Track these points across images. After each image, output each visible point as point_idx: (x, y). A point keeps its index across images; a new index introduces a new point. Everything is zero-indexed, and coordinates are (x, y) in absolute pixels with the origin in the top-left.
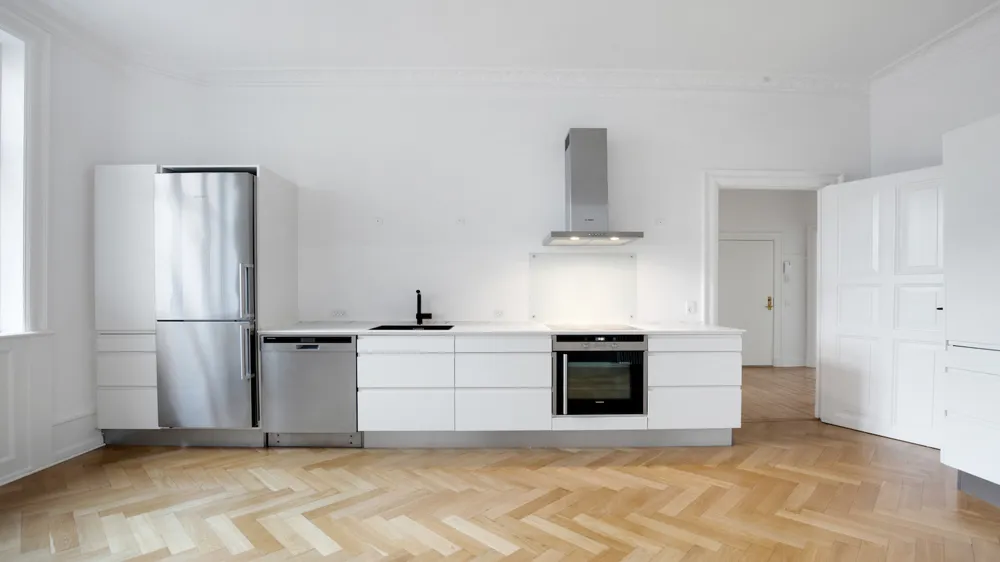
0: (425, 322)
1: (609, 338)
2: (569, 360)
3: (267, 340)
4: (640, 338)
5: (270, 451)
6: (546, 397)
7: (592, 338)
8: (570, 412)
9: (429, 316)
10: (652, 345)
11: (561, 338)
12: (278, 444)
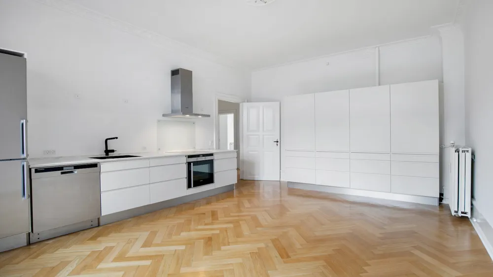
0: (111, 154)
1: (204, 155)
2: (193, 165)
3: (37, 171)
4: (212, 155)
5: (31, 247)
6: (185, 182)
7: (198, 156)
8: (194, 186)
9: (113, 151)
10: (215, 157)
11: (190, 157)
12: (39, 240)
